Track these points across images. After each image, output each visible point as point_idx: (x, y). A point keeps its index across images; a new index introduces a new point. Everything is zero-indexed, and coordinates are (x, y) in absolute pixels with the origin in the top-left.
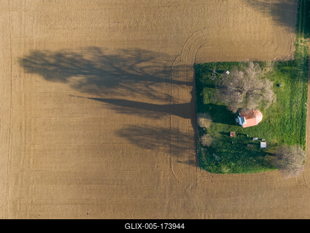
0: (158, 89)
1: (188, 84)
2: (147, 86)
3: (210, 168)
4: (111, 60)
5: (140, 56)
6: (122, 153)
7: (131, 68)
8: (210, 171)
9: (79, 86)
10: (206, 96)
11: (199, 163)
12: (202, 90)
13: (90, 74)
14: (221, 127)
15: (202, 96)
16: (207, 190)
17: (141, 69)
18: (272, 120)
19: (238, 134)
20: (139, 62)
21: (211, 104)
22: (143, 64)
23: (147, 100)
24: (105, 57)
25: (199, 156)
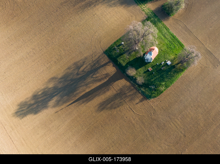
0: (98, 75)
1: (109, 62)
2: (92, 77)
3: (154, 95)
4: (65, 78)
5: (77, 66)
6: (102, 126)
7: (78, 74)
8: (155, 97)
9: (57, 104)
10: (121, 62)
11: (147, 97)
12: (117, 61)
13: (59, 93)
14: (142, 70)
15: (120, 63)
16: (162, 108)
17: (83, 71)
18: (163, 49)
19: (153, 67)
20: (80, 68)
21: (127, 64)
22: (82, 69)
23: (98, 84)
24: (61, 78)
25: (143, 93)
